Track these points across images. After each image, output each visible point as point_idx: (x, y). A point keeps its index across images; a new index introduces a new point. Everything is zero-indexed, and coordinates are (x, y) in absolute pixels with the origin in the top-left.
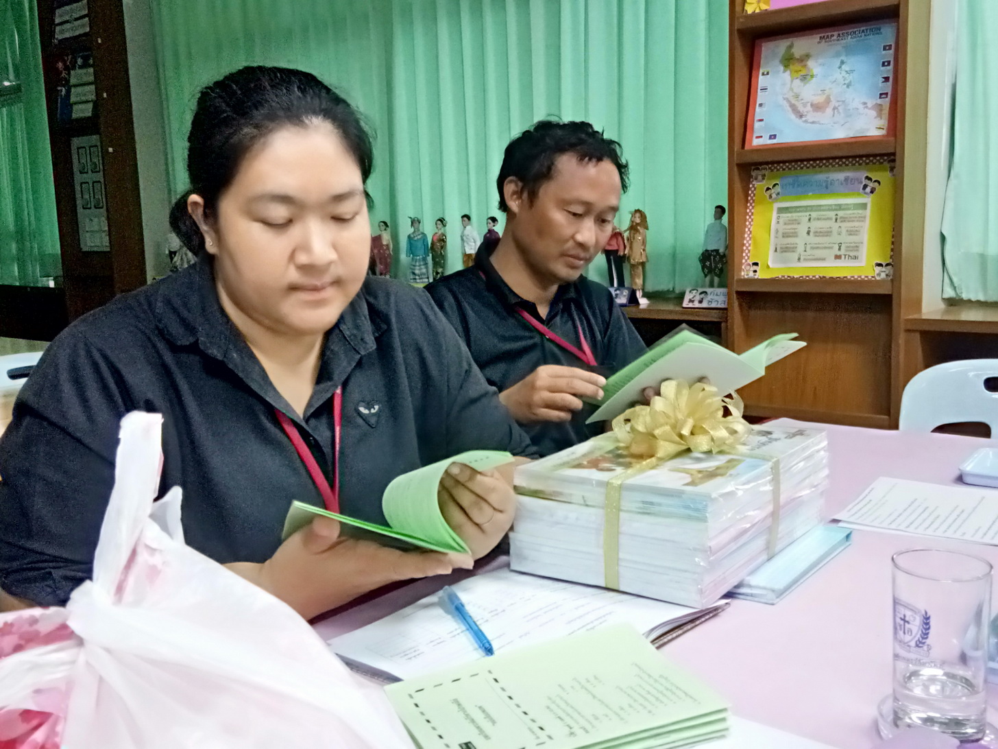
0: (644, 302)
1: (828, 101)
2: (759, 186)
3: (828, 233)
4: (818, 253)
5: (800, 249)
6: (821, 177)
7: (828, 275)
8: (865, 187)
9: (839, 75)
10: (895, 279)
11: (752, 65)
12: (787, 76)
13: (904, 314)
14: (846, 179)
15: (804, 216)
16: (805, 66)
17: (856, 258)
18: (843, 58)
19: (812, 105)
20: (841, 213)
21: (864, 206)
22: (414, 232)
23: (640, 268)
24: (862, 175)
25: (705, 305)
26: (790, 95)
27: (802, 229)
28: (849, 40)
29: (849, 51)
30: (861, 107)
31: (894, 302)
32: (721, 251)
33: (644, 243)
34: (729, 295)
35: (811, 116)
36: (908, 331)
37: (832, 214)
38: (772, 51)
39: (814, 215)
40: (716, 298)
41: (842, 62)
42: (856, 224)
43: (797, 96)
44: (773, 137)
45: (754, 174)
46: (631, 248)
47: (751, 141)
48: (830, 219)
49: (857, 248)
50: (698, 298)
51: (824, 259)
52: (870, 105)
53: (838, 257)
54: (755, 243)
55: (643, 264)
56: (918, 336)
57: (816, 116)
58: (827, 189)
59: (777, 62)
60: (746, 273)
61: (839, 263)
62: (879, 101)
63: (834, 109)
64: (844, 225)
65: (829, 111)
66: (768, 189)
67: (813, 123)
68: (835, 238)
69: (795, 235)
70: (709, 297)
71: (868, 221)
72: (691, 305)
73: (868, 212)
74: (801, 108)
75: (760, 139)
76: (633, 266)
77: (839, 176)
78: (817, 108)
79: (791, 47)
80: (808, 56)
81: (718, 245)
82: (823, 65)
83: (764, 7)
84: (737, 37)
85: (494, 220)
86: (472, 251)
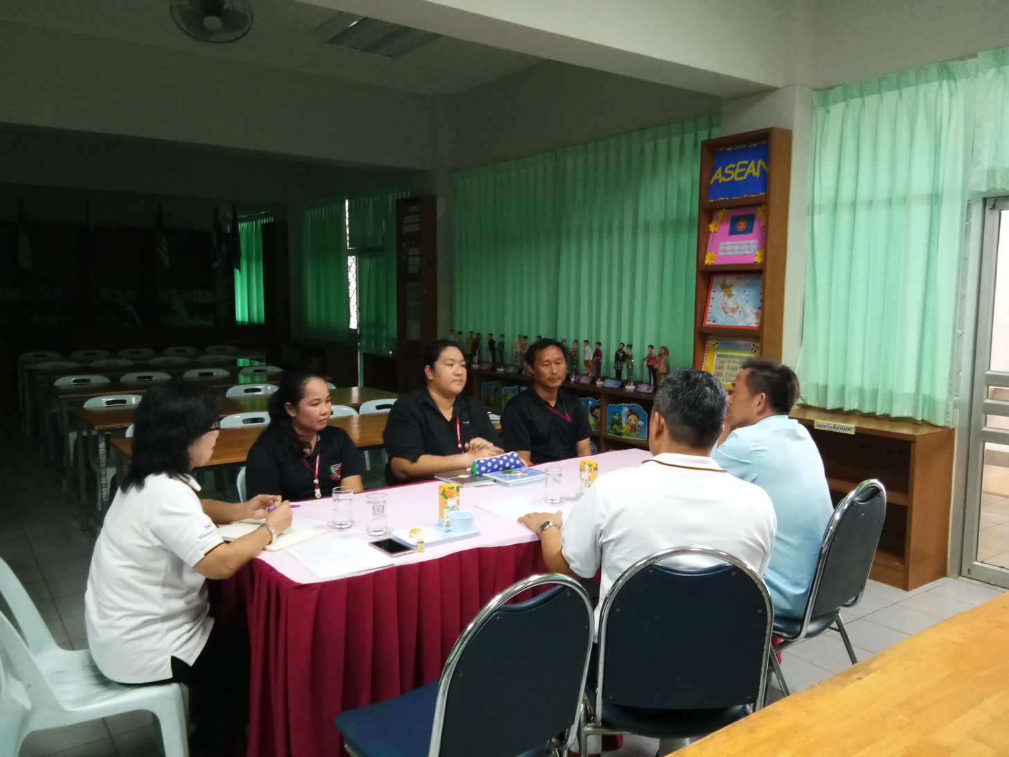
1: (738, 308)
2: (710, 343)
5: (724, 375)
6: (736, 342)
8: (752, 349)
9: (743, 296)
11: (708, 287)
12: (722, 293)
14: (745, 344)
15: (726, 360)
16: (730, 290)
18: (746, 289)
19: (731, 309)
24: (751, 343)
26: (723, 303)
27: (726, 365)
28: (748, 281)
29: (749, 286)
30: (750, 312)
33: (664, 363)
35: (730, 314)
37: (738, 360)
38: (717, 281)
39: (731, 359)
43: (725, 304)
44: (714, 322)
45: (708, 337)
46: (659, 365)
47: (705, 323)
48: (737, 362)
52: (754, 312)
55: (664, 374)
57: (733, 314)
58: (737, 348)
59: (719, 287)
62: (757, 311)
63: (740, 312)
65: (737, 312)
66: (713, 345)
67: (731, 317)
69: (722, 368)
74: (727, 310)
75: (708, 323)
76: (659, 374)
77: (742, 343)
78: (733, 310)
79: (725, 280)
80: (732, 285)
82: (737, 291)
83: (713, 262)
84: (699, 275)
85: (600, 344)
86: (588, 359)
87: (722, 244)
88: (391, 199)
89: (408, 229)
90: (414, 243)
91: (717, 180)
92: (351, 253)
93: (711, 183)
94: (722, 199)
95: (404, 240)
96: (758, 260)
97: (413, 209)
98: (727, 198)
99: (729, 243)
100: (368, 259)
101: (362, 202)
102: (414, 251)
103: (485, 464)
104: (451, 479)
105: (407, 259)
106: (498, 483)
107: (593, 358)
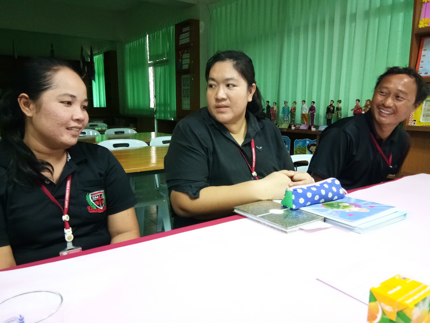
11: (420, 47)
22: (285, 106)
38: (428, 41)
44: (426, 73)
54: (416, 113)
60: (411, 124)
83: (426, 25)
84: (414, 37)
85: (314, 102)
86: (305, 113)
88: (172, 29)
89: (182, 42)
90: (186, 51)
92: (150, 65)
95: (180, 49)
97: (185, 30)
100: (160, 67)
101: (156, 34)
102: (186, 56)
103: (304, 195)
104: (263, 217)
105: (182, 61)
106: (332, 223)
107: (309, 112)
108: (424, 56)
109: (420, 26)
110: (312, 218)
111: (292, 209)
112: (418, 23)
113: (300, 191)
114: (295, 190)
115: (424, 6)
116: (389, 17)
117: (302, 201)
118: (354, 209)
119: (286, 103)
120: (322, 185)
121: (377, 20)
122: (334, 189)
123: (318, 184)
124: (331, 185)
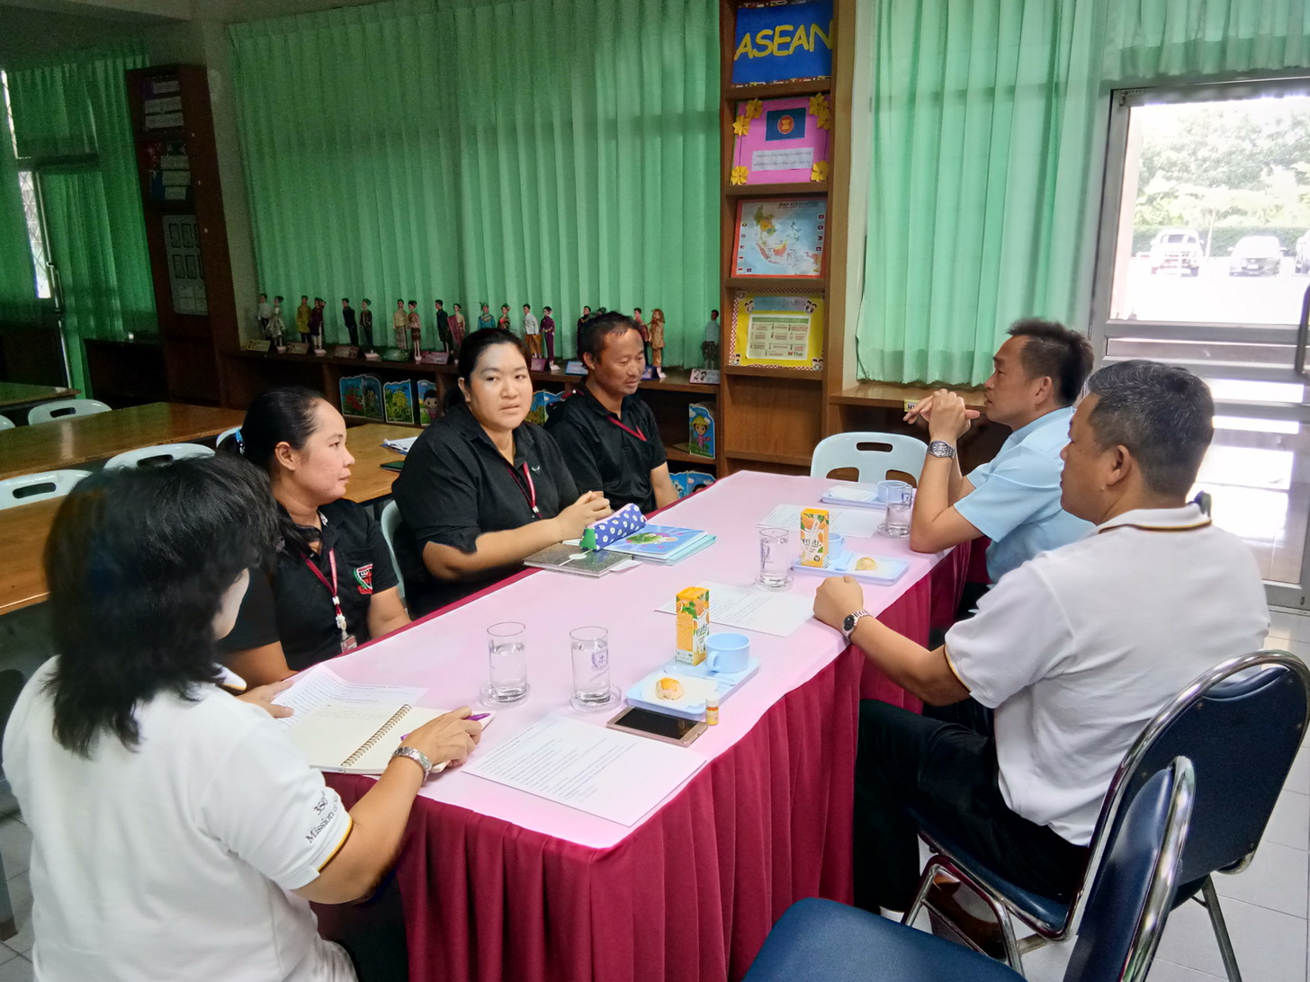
0: (662, 376)
1: (784, 248)
2: (741, 302)
3: (784, 337)
4: (778, 350)
5: (767, 347)
6: (780, 299)
7: (785, 365)
8: (807, 308)
9: (791, 232)
10: (824, 371)
11: (736, 219)
12: (758, 228)
13: (831, 393)
14: (796, 302)
15: (768, 324)
16: (770, 223)
17: (801, 355)
18: (795, 221)
19: (774, 251)
20: (792, 324)
21: (806, 321)
22: (484, 314)
23: (660, 351)
24: (805, 300)
25: (705, 381)
26: (760, 242)
27: (768, 333)
28: (797, 208)
29: (799, 216)
30: (805, 255)
31: (824, 386)
32: (716, 343)
33: (662, 333)
34: (721, 376)
35: (774, 258)
36: (831, 404)
37: (787, 325)
38: (748, 209)
39: (776, 324)
40: (712, 377)
41: (794, 224)
42: (804, 332)
43: (765, 243)
44: (749, 270)
45: (737, 292)
46: (653, 337)
47: (735, 271)
48: (786, 328)
49: (801, 348)
50: (700, 376)
51: (781, 355)
52: (810, 255)
53: (790, 354)
54: (738, 342)
55: (661, 349)
56: (837, 407)
57: (777, 259)
58: (783, 308)
59: (752, 218)
60: (732, 362)
61: (792, 358)
62: (816, 253)
63: (789, 254)
64: (794, 332)
65: (785, 255)
66: (746, 304)
67: (775, 263)
68: (789, 341)
69: (763, 337)
70: (709, 376)
71: (809, 330)
72: (695, 381)
73: (809, 325)
74: (767, 252)
75: (740, 272)
76: (654, 350)
77: (793, 299)
78: (777, 253)
79: (761, 208)
80: (772, 216)
81: (712, 337)
82: (782, 224)
83: (744, 181)
84: (725, 201)
85: (548, 309)
86: (532, 333)
87: (755, 153)
91: (746, 54)
92: (23, 166)
93: (736, 59)
94: (755, 84)
95: (148, 145)
96: (816, 177)
98: (764, 83)
99: (767, 152)
100: (62, 176)
103: (607, 532)
104: (565, 565)
105: (160, 175)
106: (641, 560)
107: (540, 331)
108: (744, 236)
109: (735, 181)
110: (619, 557)
111: (595, 551)
112: (731, 175)
113: (603, 528)
114: (597, 527)
115: (737, 141)
116: (681, 139)
117: (605, 539)
118: (663, 540)
119: (484, 306)
120: (622, 515)
121: (658, 140)
122: (635, 518)
123: (617, 514)
124: (632, 512)
